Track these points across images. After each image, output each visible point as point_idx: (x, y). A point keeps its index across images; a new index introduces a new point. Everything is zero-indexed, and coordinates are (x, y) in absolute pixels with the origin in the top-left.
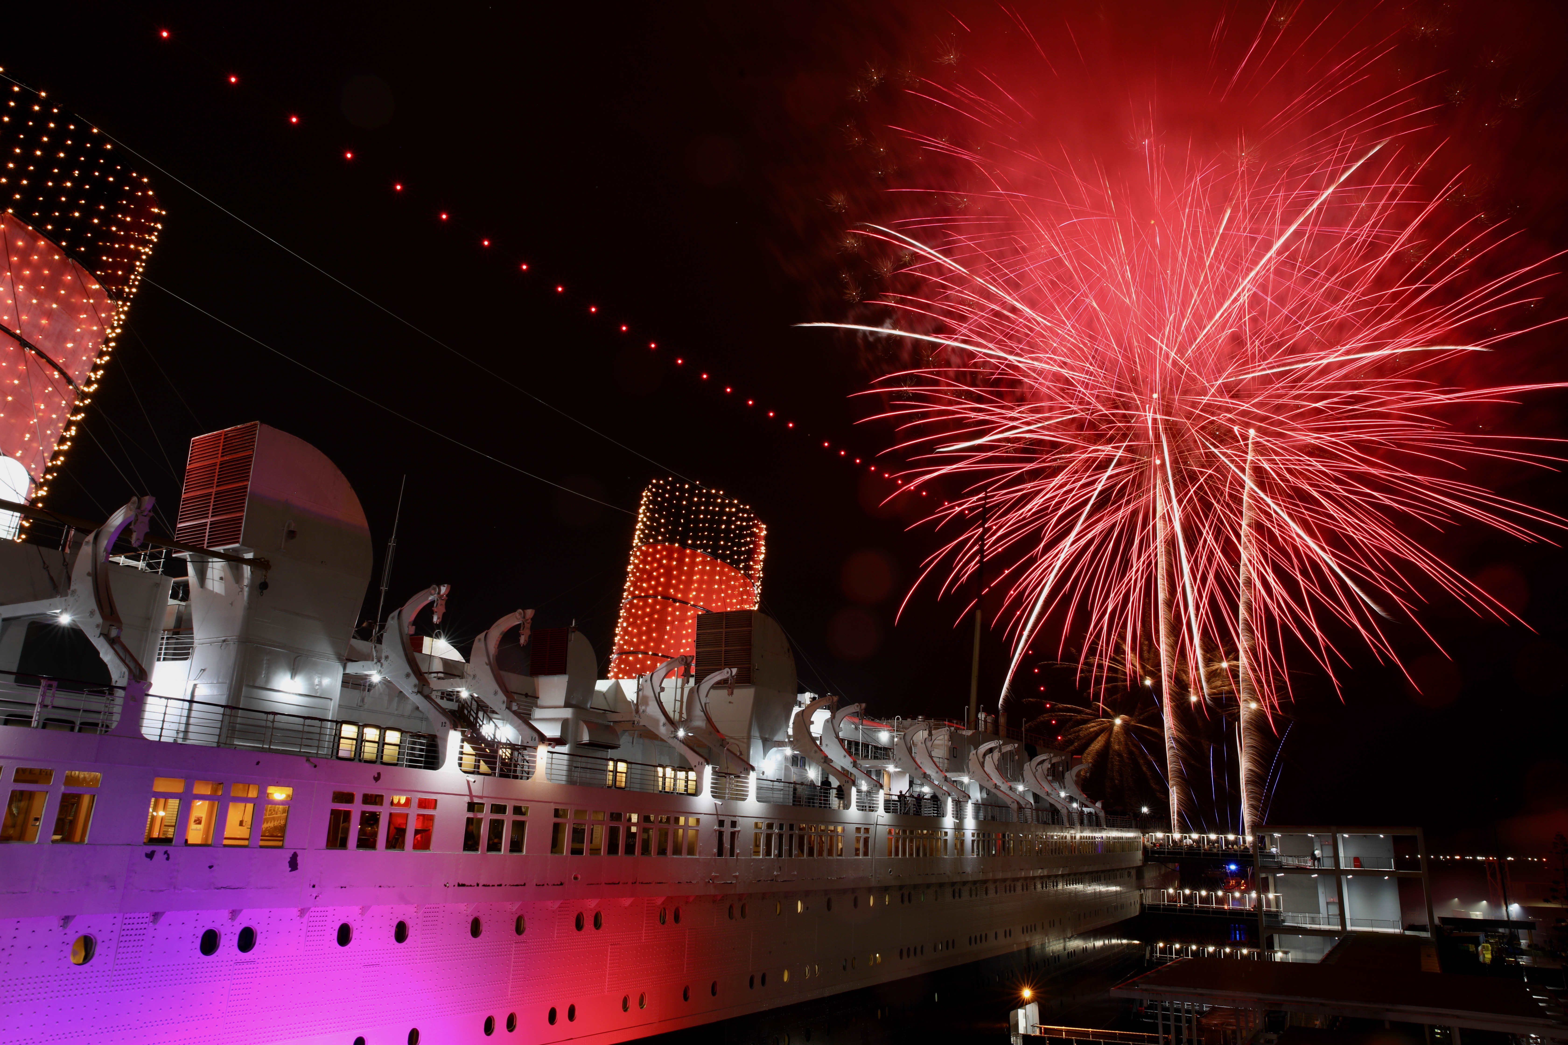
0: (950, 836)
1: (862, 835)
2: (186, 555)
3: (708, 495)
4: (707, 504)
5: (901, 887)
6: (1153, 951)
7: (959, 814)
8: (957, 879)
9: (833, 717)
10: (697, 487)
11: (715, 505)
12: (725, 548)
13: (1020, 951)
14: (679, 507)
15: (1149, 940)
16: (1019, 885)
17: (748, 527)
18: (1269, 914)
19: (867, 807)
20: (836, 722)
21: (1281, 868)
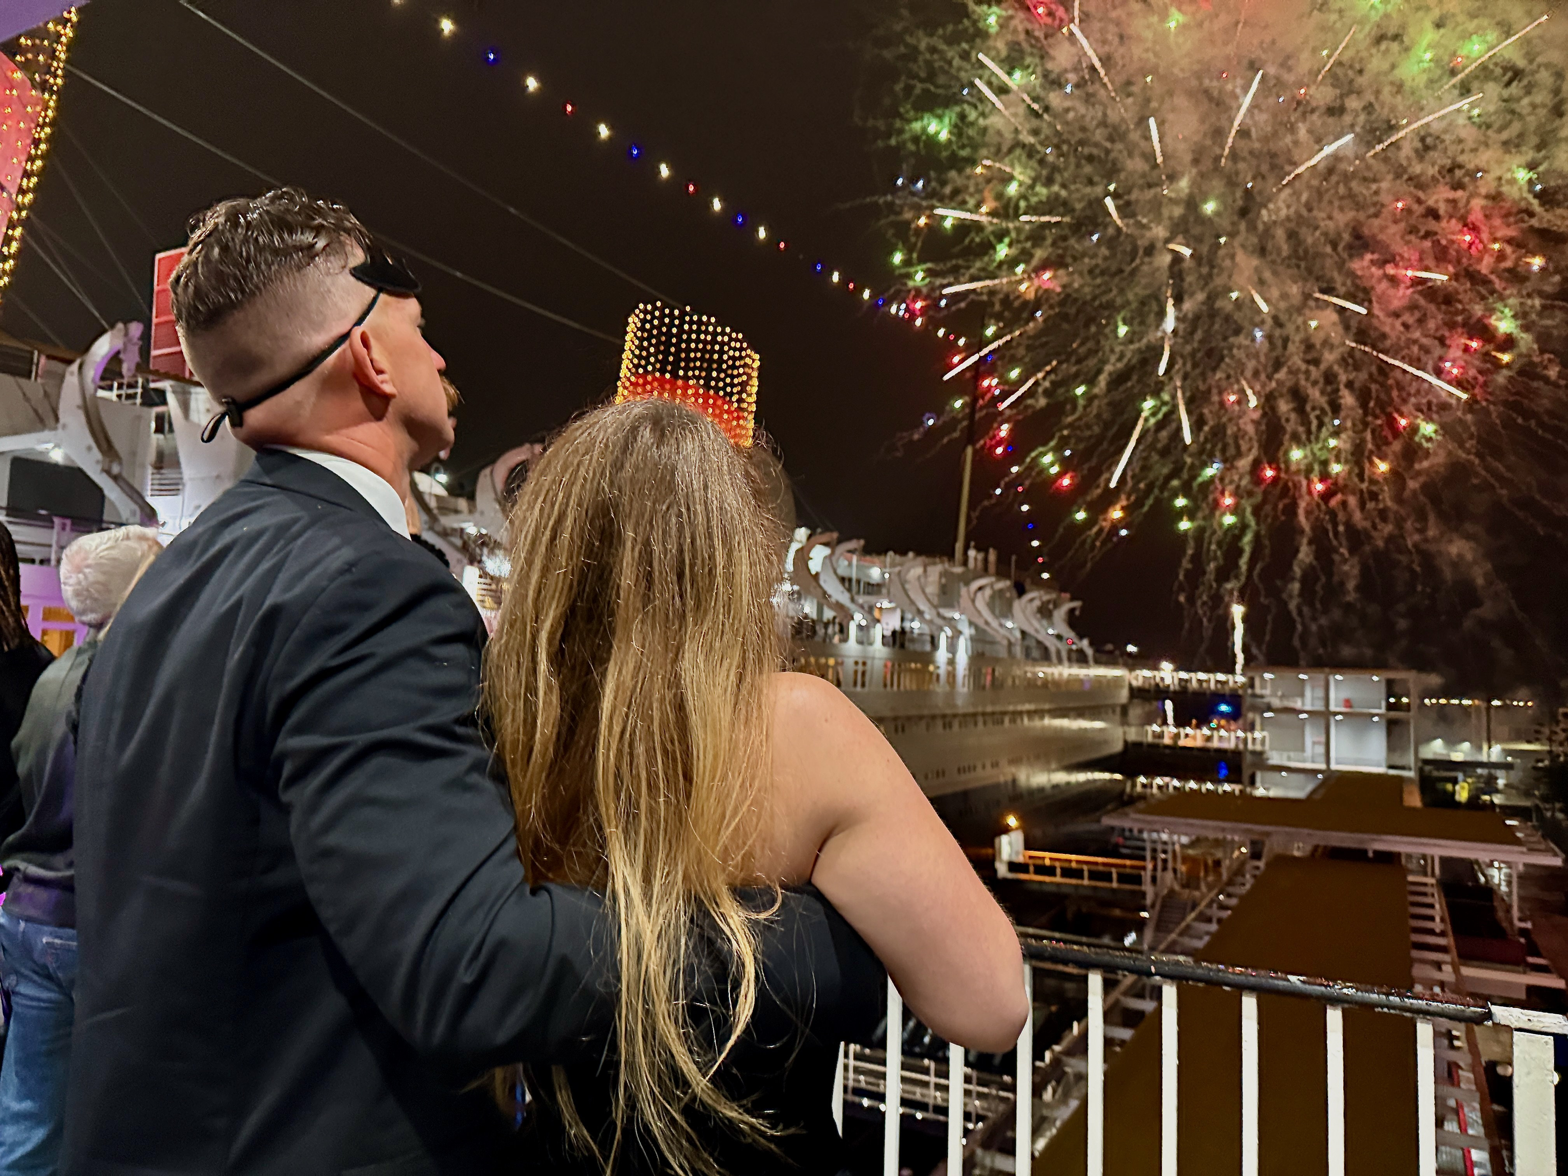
0: (942, 671)
1: (860, 668)
2: (166, 385)
3: (700, 323)
4: (698, 332)
5: (895, 719)
6: (1134, 785)
7: (952, 648)
8: (948, 711)
9: (833, 553)
10: (686, 314)
11: (706, 332)
12: (718, 379)
13: (1006, 783)
14: (669, 334)
15: (1131, 775)
16: (1007, 720)
17: (741, 358)
18: (1254, 753)
19: (864, 640)
20: (834, 559)
21: (1269, 708)
